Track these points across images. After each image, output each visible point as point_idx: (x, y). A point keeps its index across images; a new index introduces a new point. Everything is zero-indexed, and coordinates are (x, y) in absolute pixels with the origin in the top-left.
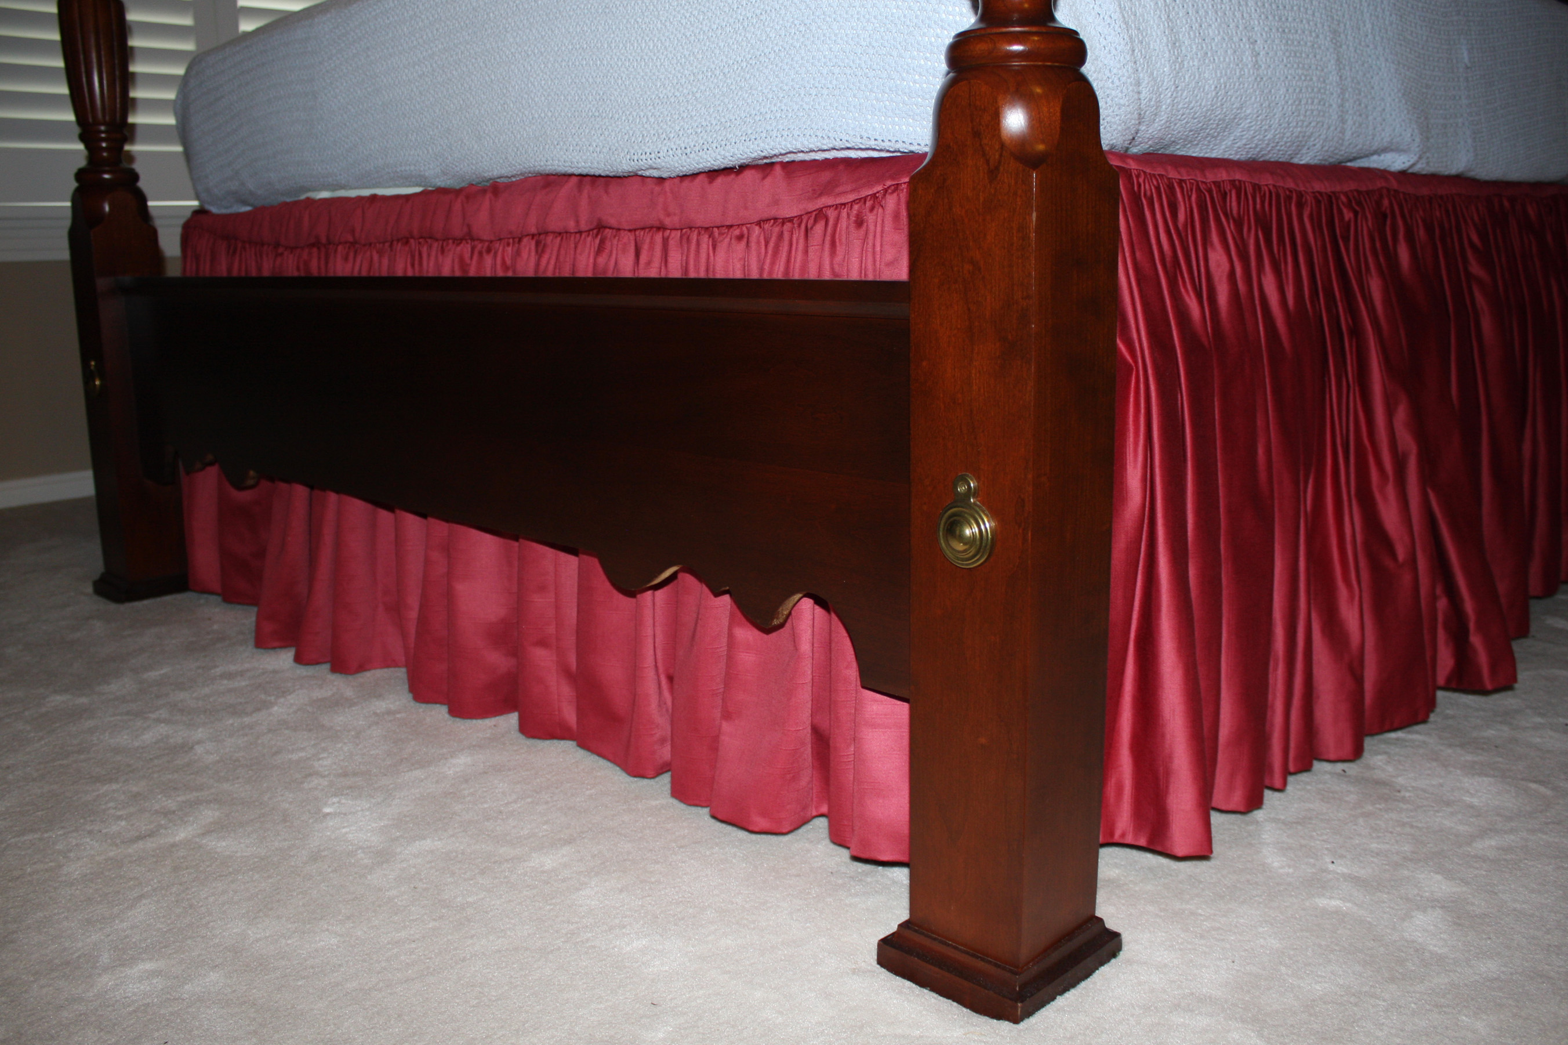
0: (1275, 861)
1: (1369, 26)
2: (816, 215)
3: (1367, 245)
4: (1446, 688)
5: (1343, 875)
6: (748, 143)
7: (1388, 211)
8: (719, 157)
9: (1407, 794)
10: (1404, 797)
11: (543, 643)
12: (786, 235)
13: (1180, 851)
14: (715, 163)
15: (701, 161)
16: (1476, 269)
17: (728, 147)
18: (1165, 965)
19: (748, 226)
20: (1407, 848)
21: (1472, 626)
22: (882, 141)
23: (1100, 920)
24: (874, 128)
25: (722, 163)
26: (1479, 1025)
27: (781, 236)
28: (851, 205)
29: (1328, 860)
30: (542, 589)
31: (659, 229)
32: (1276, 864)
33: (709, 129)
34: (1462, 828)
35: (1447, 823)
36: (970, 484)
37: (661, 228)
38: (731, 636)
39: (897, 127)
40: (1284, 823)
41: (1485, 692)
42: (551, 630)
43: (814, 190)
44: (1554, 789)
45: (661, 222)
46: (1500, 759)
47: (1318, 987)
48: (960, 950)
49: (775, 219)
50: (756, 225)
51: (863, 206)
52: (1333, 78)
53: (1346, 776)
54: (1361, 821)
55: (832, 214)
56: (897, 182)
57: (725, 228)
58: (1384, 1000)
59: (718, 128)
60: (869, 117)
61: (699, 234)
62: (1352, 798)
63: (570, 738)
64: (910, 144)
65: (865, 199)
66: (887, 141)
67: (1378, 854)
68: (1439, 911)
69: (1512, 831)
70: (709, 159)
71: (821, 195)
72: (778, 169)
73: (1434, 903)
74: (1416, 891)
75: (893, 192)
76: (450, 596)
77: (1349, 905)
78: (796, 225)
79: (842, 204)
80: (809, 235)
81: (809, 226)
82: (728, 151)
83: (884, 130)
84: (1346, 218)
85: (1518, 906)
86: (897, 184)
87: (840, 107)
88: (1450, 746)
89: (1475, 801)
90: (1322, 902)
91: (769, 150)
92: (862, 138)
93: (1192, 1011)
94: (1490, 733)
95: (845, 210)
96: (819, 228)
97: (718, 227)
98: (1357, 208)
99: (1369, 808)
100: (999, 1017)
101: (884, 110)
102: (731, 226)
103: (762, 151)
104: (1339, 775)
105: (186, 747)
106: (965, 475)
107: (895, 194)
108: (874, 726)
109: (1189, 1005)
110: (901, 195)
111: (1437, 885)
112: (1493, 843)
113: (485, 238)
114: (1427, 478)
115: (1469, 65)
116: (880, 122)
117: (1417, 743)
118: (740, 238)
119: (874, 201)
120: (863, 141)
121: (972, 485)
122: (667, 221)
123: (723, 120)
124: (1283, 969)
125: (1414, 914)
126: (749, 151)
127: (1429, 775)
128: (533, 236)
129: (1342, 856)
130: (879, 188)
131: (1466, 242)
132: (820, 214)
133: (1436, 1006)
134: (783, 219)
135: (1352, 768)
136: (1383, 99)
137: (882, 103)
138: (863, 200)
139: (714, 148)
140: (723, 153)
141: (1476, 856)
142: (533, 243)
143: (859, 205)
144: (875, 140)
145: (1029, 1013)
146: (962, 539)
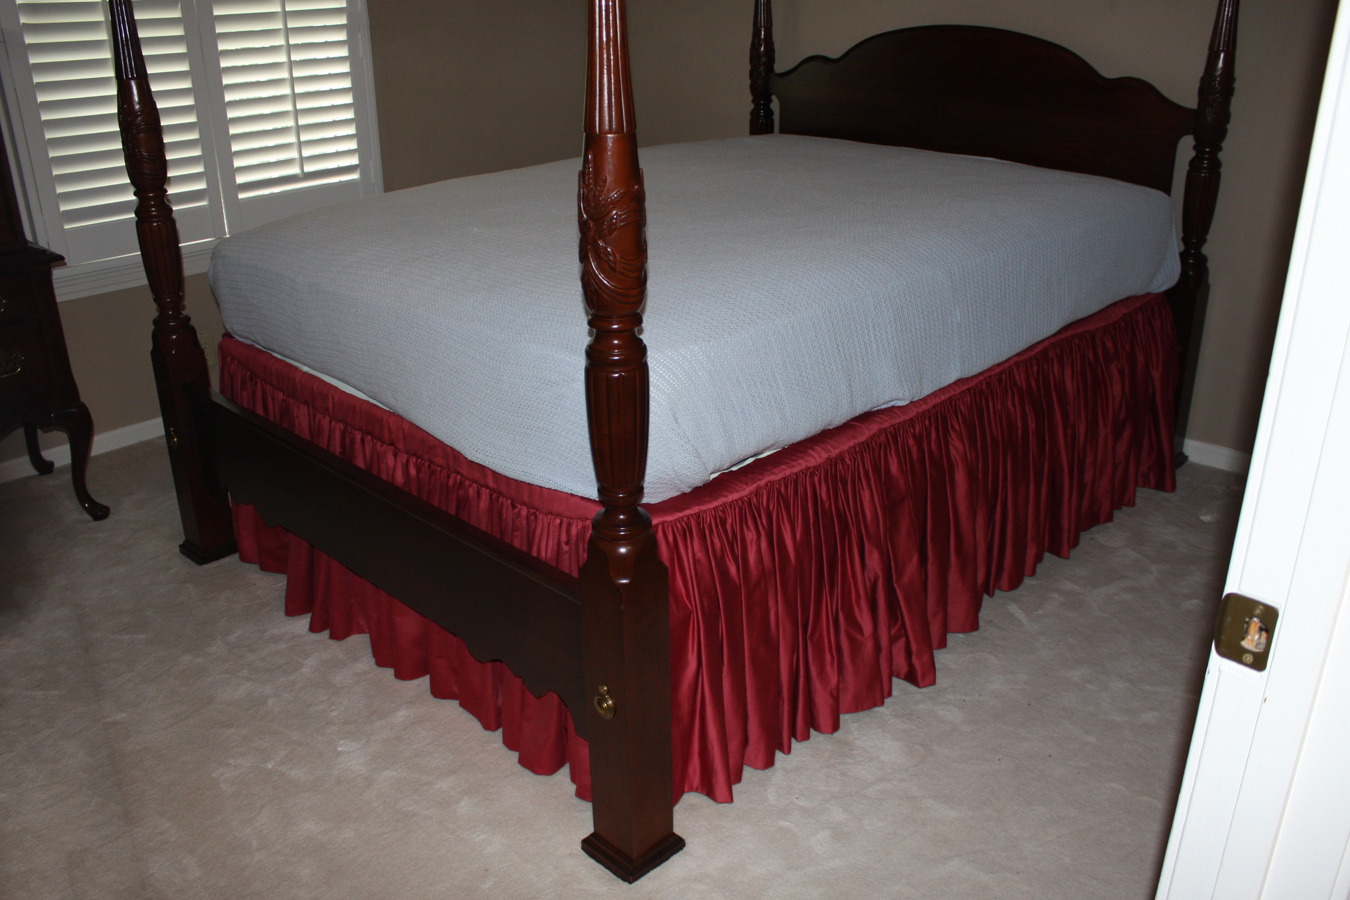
5: (799, 807)
23: (675, 835)
41: (919, 687)
48: (612, 851)
77: (793, 825)
104: (828, 738)
131: (949, 428)
145: (635, 880)
146: (603, 708)
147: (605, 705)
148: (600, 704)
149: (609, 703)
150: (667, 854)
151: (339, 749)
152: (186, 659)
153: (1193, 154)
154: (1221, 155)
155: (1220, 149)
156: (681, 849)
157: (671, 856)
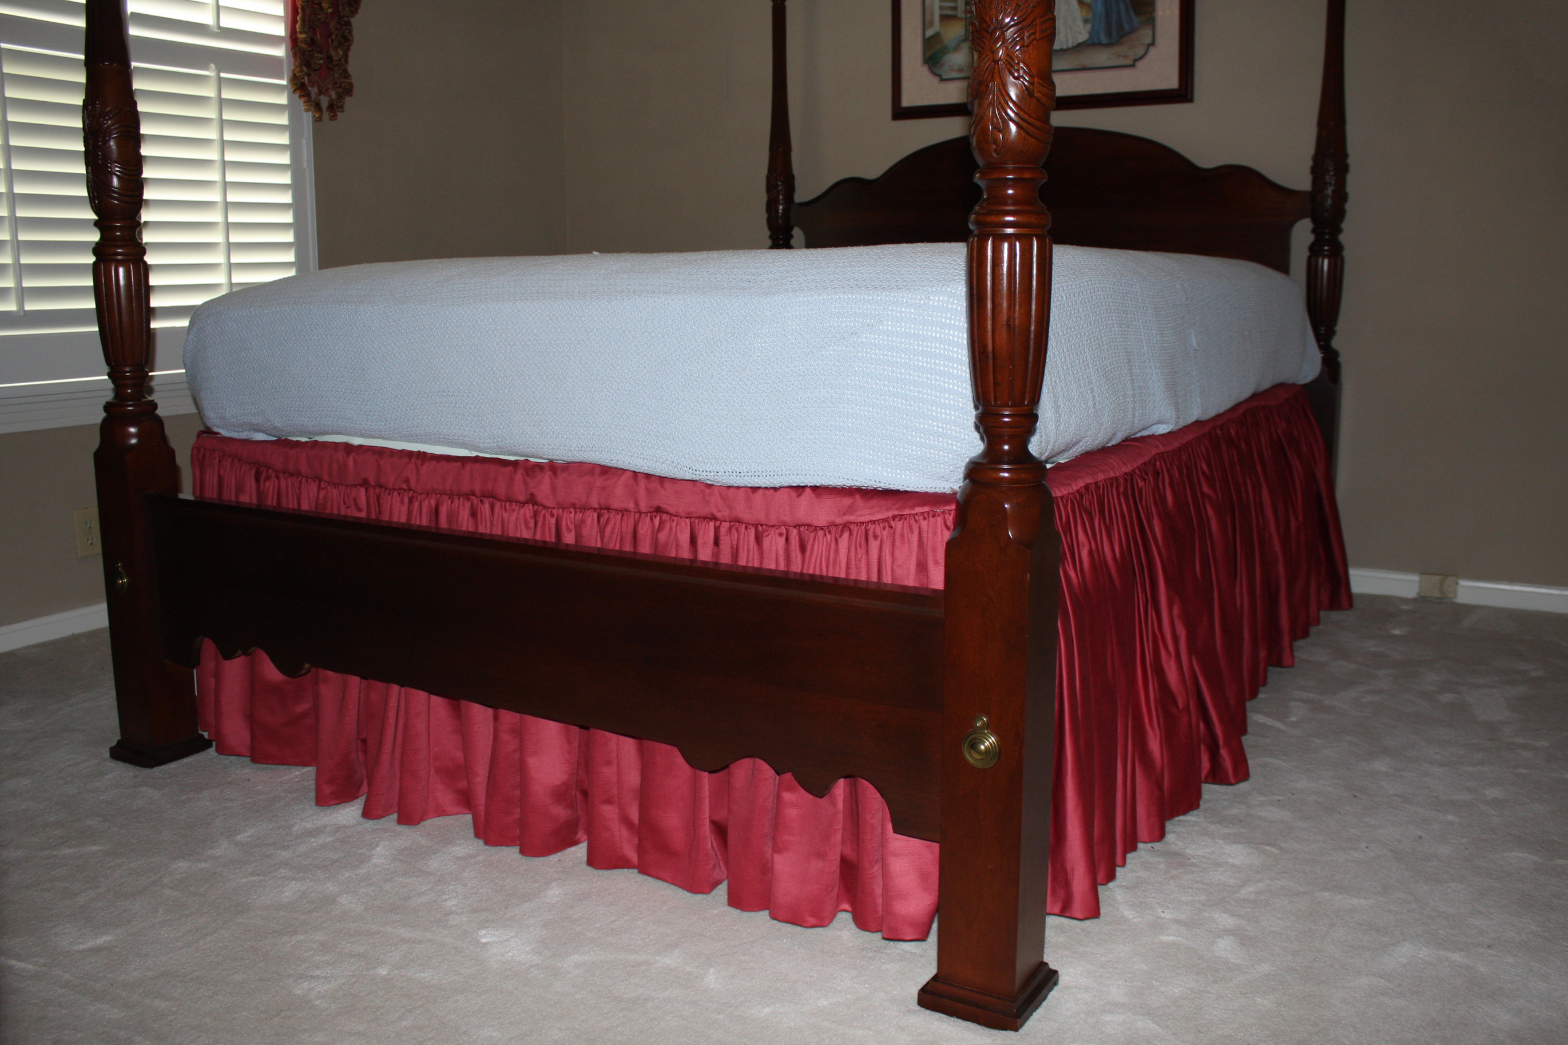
0: (1129, 914)
1: (1146, 348)
3: (1152, 499)
4: (1206, 782)
5: (1171, 920)
7: (1160, 471)
9: (1195, 861)
10: (1193, 863)
11: (609, 801)
12: (820, 539)
13: (1080, 916)
14: (762, 485)
15: (752, 482)
16: (1206, 489)
18: (1088, 987)
19: (787, 528)
20: (1203, 898)
21: (1221, 742)
23: (1046, 964)
25: (769, 485)
26: (1266, 1002)
27: (814, 539)
28: (868, 524)
29: (1160, 911)
30: (608, 763)
31: (711, 520)
32: (1130, 916)
33: (759, 461)
34: (1232, 882)
35: (1222, 878)
36: (983, 720)
37: (714, 518)
38: (778, 798)
40: (1126, 887)
41: (1230, 784)
42: (615, 791)
43: (838, 510)
44: (1280, 849)
45: (713, 515)
46: (1244, 830)
47: (1176, 991)
48: (975, 992)
49: (809, 525)
50: (794, 528)
51: (877, 527)
52: (1130, 392)
53: (1154, 851)
54: (1171, 882)
55: (855, 529)
56: (902, 513)
58: (1214, 994)
59: (766, 462)
61: (746, 528)
62: (1162, 866)
63: (633, 867)
65: (879, 521)
67: (1187, 904)
68: (1231, 938)
69: (1259, 881)
70: (759, 482)
71: (845, 514)
72: (808, 491)
73: (1229, 932)
74: (1215, 926)
75: (900, 520)
76: (522, 768)
77: (1179, 938)
79: (861, 523)
80: (838, 541)
81: (838, 536)
84: (1140, 486)
85: (1272, 929)
86: (902, 515)
88: (1212, 823)
89: (1236, 862)
90: (1164, 938)
93: (1113, 1012)
94: (1234, 811)
95: (864, 527)
96: (846, 535)
97: (762, 526)
98: (1146, 477)
99: (1174, 872)
100: (1005, 1029)
102: (773, 526)
104: (1150, 851)
105: (332, 900)
106: (980, 716)
107: (902, 522)
108: (897, 855)
109: (1110, 1009)
111: (1225, 920)
112: (1251, 889)
113: (549, 505)
114: (1192, 650)
115: (1197, 348)
117: (1192, 823)
118: (781, 535)
119: (886, 524)
122: (719, 515)
124: (1154, 983)
125: (1217, 940)
127: (1204, 845)
128: (595, 509)
129: (1168, 907)
130: (890, 514)
131: (1200, 473)
132: (846, 526)
133: (1242, 994)
134: (816, 527)
135: (1157, 846)
136: (1154, 394)
138: (877, 523)
141: (1244, 900)
142: (596, 515)
145: (1022, 1025)
146: (980, 752)
147: (982, 747)
148: (974, 746)
149: (990, 741)
150: (1045, 991)
151: (484, 940)
152: (182, 865)
153: (1311, 238)
154: (1342, 238)
155: (1340, 231)
156: (1055, 984)
157: (1048, 993)
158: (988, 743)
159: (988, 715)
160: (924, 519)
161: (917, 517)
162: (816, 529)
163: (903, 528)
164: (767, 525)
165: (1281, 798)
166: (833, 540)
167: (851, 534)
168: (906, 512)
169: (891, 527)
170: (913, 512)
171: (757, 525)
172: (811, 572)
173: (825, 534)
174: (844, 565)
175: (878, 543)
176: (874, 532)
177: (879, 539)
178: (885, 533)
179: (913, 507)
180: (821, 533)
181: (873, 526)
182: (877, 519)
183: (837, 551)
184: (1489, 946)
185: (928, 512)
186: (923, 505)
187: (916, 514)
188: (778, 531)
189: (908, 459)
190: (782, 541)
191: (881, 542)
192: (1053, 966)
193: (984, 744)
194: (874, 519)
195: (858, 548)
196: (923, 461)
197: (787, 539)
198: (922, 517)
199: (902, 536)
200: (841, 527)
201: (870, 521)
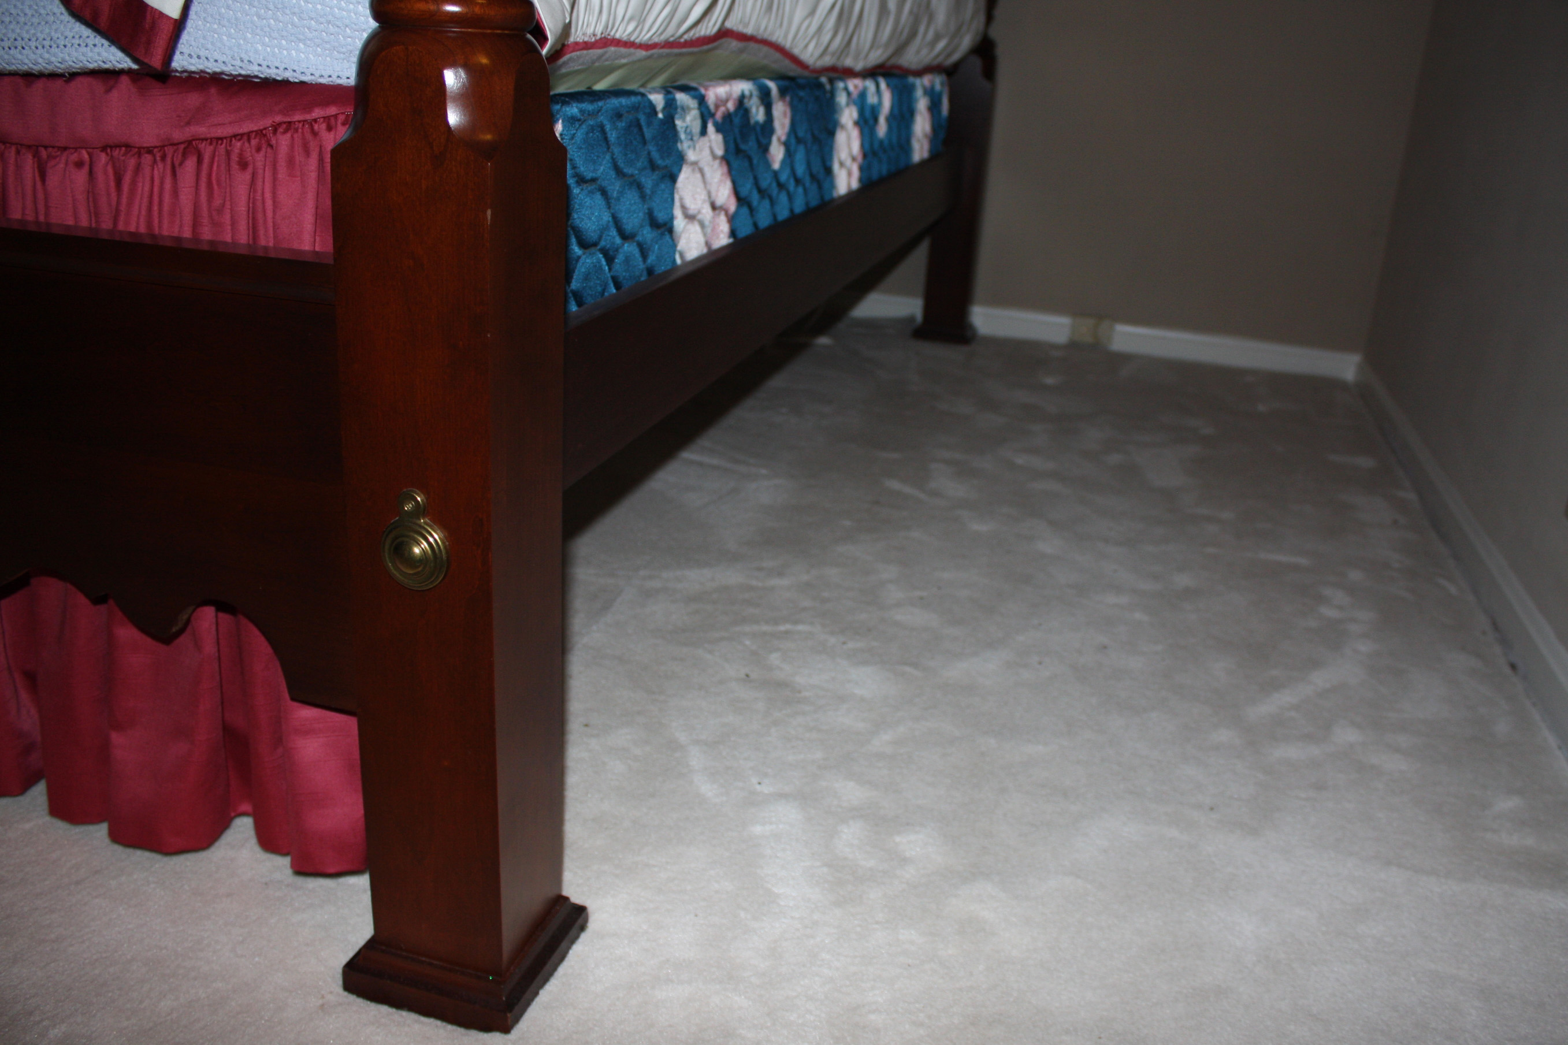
0: (707, 789)
2: (185, 149)
5: (771, 795)
6: (83, 49)
8: (40, 60)
9: (807, 693)
10: (805, 697)
12: (147, 170)
14: (35, 67)
15: (13, 61)
17: (54, 50)
18: (636, 932)
19: (90, 150)
20: (819, 755)
22: (268, 66)
23: (567, 899)
24: (256, 52)
25: (46, 69)
27: (138, 168)
28: (231, 141)
29: (754, 780)
32: (710, 793)
33: (22, 19)
34: (860, 726)
35: (846, 720)
36: (416, 498)
39: (285, 52)
43: (178, 116)
44: (924, 669)
46: (876, 644)
48: (436, 965)
49: (128, 146)
50: (102, 151)
51: (247, 144)
54: (773, 730)
55: (207, 151)
56: (289, 120)
57: (56, 150)
59: (35, 20)
60: (249, 36)
61: (18, 152)
62: (761, 705)
64: (302, 73)
65: (248, 135)
66: (273, 67)
67: (795, 766)
68: (860, 821)
69: (899, 722)
70: (26, 61)
71: (188, 123)
73: (855, 810)
74: (836, 802)
75: (285, 132)
78: (158, 158)
79: (218, 138)
80: (178, 174)
81: (177, 164)
82: (55, 55)
83: (268, 53)
86: (290, 123)
87: (209, 19)
88: (833, 635)
89: (865, 693)
91: (114, 62)
92: (242, 61)
94: (863, 616)
95: (223, 146)
96: (191, 163)
97: (46, 147)
99: (777, 714)
101: (268, 29)
102: (65, 149)
103: (104, 62)
106: (410, 491)
107: (289, 135)
108: (305, 733)
110: (296, 136)
111: (852, 792)
112: (887, 737)
116: (263, 43)
118: (79, 164)
119: (260, 139)
120: (243, 66)
121: (419, 499)
123: (42, 11)
125: (839, 827)
126: (85, 59)
127: (820, 668)
129: (767, 774)
130: (267, 122)
132: (190, 147)
134: (139, 148)
137: (265, 21)
138: (245, 137)
139: (33, 48)
140: (47, 56)
141: (877, 755)
143: (242, 142)
144: (260, 65)
145: (517, 1020)
146: (411, 561)
147: (417, 550)
148: (401, 550)
149: (431, 540)
150: (564, 945)
156: (583, 928)
157: (569, 948)
158: (425, 544)
159: (424, 489)
160: (330, 129)
161: (316, 127)
162: (142, 151)
163: (292, 147)
164: (53, 147)
165: (924, 594)
166: (169, 172)
167: (200, 161)
168: (297, 117)
169: (271, 146)
170: (308, 117)
171: (37, 147)
172: (132, 229)
173: (155, 162)
174: (188, 218)
175: (247, 176)
176: (241, 155)
177: (250, 169)
178: (260, 157)
179: (308, 109)
180: (147, 159)
181: (239, 144)
182: (246, 130)
183: (175, 193)
184: (1212, 809)
185: (336, 116)
186: (326, 104)
187: (315, 121)
188: (74, 157)
189: (301, 18)
190: (80, 177)
191: (254, 175)
192: (576, 899)
193: (419, 544)
194: (241, 131)
195: (216, 187)
196: (329, 22)
197: (91, 172)
198: (324, 126)
199: (291, 162)
200: (182, 146)
201: (235, 136)
